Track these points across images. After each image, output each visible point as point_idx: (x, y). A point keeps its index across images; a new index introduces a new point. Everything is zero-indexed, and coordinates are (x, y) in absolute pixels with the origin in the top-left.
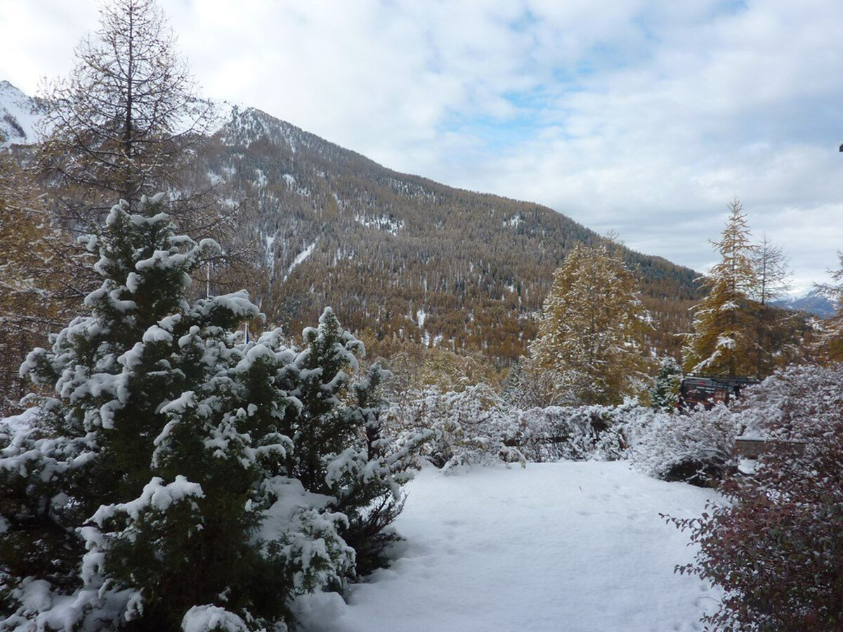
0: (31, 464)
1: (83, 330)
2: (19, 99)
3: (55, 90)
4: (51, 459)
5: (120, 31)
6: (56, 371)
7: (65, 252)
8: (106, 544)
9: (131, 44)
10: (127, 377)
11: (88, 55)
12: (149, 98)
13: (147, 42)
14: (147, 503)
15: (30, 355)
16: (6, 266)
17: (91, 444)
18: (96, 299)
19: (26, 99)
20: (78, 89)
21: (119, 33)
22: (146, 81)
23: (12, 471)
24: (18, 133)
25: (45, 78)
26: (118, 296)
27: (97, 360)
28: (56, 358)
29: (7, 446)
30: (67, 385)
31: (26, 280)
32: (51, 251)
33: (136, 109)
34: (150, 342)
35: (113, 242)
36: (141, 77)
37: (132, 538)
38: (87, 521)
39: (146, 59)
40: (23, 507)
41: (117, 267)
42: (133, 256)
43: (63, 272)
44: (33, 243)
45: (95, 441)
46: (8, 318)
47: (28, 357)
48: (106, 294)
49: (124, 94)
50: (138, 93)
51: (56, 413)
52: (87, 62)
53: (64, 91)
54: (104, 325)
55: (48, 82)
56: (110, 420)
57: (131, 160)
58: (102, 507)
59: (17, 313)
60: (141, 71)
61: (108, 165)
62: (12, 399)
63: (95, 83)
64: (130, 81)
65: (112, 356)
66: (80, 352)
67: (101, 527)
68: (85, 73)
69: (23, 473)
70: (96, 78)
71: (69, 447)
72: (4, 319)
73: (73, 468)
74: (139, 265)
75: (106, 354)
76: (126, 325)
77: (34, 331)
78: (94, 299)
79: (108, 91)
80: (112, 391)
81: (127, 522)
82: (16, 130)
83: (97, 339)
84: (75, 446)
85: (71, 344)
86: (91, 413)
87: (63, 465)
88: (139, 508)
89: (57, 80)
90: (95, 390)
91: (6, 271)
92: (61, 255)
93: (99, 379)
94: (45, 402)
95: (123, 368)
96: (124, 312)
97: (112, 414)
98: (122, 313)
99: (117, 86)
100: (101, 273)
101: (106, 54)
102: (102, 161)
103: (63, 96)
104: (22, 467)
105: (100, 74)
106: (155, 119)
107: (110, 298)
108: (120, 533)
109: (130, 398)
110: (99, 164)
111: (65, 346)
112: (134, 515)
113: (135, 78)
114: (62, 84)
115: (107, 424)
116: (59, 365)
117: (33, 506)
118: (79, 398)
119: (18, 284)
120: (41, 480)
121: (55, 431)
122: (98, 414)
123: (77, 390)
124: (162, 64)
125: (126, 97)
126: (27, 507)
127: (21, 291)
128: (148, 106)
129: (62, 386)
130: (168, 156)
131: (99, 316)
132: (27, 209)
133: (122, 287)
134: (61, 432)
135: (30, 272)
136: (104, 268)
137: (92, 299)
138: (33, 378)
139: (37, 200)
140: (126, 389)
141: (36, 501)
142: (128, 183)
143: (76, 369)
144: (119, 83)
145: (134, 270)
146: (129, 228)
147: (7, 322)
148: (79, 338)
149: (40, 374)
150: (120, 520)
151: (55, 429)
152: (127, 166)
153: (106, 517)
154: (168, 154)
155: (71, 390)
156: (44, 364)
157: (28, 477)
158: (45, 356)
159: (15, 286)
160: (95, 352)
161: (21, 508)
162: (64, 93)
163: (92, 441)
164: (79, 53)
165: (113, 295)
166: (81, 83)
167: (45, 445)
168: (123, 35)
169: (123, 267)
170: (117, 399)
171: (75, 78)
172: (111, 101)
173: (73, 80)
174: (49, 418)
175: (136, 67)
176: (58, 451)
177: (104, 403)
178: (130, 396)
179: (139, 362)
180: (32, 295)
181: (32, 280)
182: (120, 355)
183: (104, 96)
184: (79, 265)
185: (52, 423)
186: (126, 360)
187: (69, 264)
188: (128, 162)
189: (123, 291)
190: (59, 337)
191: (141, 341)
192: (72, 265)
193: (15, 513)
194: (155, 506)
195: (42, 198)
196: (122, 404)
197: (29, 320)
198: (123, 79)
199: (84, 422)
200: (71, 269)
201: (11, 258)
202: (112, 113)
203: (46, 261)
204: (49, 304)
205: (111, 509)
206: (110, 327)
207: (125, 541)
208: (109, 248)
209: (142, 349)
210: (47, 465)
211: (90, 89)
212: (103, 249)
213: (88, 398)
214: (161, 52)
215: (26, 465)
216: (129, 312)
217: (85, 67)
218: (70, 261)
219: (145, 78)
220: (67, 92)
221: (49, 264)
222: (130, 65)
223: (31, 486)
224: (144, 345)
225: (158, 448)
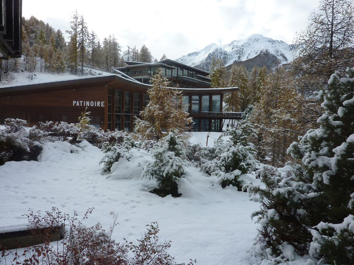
0: (290, 193)
1: (315, 135)
2: (285, 46)
3: (300, 36)
4: (298, 192)
5: (328, 3)
6: (301, 153)
7: (303, 103)
8: (322, 241)
9: (333, 8)
10: (337, 160)
11: (314, 18)
12: (341, 30)
13: (341, 5)
14: (346, 227)
15: (291, 145)
16: (280, 109)
17: (314, 188)
18: (323, 120)
19: (288, 46)
20: (309, 34)
21: (328, 4)
22: (340, 22)
23: (282, 194)
24: (285, 59)
25: (297, 32)
26: (333, 119)
27: (320, 149)
28: (302, 147)
29: (280, 182)
30: (307, 160)
31: (287, 115)
32: (297, 103)
33: (335, 36)
34: (351, 143)
35: (331, 92)
36: (337, 21)
37: (336, 243)
38: (314, 227)
39: (340, 13)
40: (285, 210)
41: (332, 105)
42: (341, 99)
43: (301, 111)
44: (290, 100)
45: (316, 187)
46: (280, 130)
47: (290, 145)
48: (327, 118)
49: (329, 31)
50: (336, 29)
51: (299, 171)
52: (313, 21)
53: (304, 36)
54: (325, 133)
55: (298, 34)
56: (327, 180)
57: (332, 60)
58: (322, 222)
59: (283, 128)
60: (338, 19)
61: (321, 64)
62: (279, 161)
63: (317, 30)
64: (332, 24)
65: (328, 148)
66: (313, 145)
67: (321, 232)
68: (313, 26)
69: (286, 196)
70: (317, 27)
71: (305, 188)
72: (279, 130)
73: (307, 198)
74: (344, 103)
75: (324, 147)
76: (336, 133)
77: (289, 135)
78: (322, 120)
79: (322, 32)
80: (329, 166)
81: (334, 233)
82: (284, 58)
83: (322, 139)
84: (307, 187)
85: (309, 141)
86: (318, 174)
87: (303, 196)
88: (341, 229)
89: (301, 32)
90: (320, 164)
91: (280, 112)
92: (300, 104)
93: (322, 159)
94: (295, 166)
95: (335, 155)
96: (336, 126)
97: (328, 177)
98: (335, 127)
99: (327, 28)
100: (324, 108)
101: (322, 15)
102: (319, 63)
103: (304, 38)
104: (286, 193)
105: (319, 25)
106: (344, 39)
107: (330, 120)
108: (330, 238)
109: (338, 171)
110: (318, 64)
111: (306, 142)
112: (338, 231)
113: (335, 22)
114: (303, 33)
115: (326, 181)
116: (303, 150)
117: (289, 211)
118: (313, 167)
119: (284, 116)
120: (293, 201)
121: (298, 179)
122: (321, 176)
123: (312, 162)
124: (348, 12)
125: (330, 32)
126: (287, 211)
127: (285, 119)
128: (341, 34)
129: (305, 160)
130: (351, 55)
131: (323, 128)
132: (288, 87)
133: (335, 114)
134: (301, 180)
135: (289, 112)
136: (326, 105)
137: (321, 120)
138: (292, 155)
139: (291, 84)
140: (336, 166)
141: (291, 209)
142: (331, 71)
143: (312, 153)
144: (327, 27)
145: (342, 105)
146: (340, 85)
147: (279, 131)
148: (312, 138)
149: (295, 153)
150: (330, 232)
151: (298, 178)
152: (330, 63)
153: (323, 228)
154: (350, 54)
155: (309, 163)
156: (297, 149)
157: (288, 198)
158: (298, 146)
159: (283, 117)
160: (320, 146)
161: (284, 210)
162: (304, 37)
163: (315, 186)
164: (310, 18)
165: (331, 118)
166: (311, 31)
167: (295, 184)
168: (330, 5)
169: (336, 105)
170: (331, 170)
171: (308, 29)
172: (323, 36)
173: (308, 31)
174: (296, 173)
175: (335, 17)
176: (300, 188)
177: (325, 171)
178: (338, 170)
179: (344, 153)
180: (289, 121)
181: (289, 115)
182: (334, 148)
183: (320, 34)
184: (308, 108)
185: (298, 175)
186: (337, 151)
187: (304, 108)
188: (331, 61)
189: (335, 116)
190: (303, 138)
191: (346, 142)
192: (305, 108)
193: (282, 212)
194: (350, 230)
195: (294, 82)
196: (334, 173)
197: (287, 130)
198: (329, 25)
199: (314, 178)
200: (304, 110)
201: (282, 107)
202: (324, 41)
203: (295, 107)
204: (295, 124)
205: (326, 225)
206: (328, 134)
207: (332, 242)
208: (329, 96)
209: (346, 146)
210: (296, 195)
211: (315, 32)
212: (326, 96)
213: (316, 168)
214: (348, 7)
215: (288, 193)
216: (338, 127)
217: (313, 24)
218: (304, 107)
219: (339, 21)
220: (305, 36)
221: (296, 108)
222: (333, 17)
223: (289, 202)
224: (347, 144)
225: (353, 199)
